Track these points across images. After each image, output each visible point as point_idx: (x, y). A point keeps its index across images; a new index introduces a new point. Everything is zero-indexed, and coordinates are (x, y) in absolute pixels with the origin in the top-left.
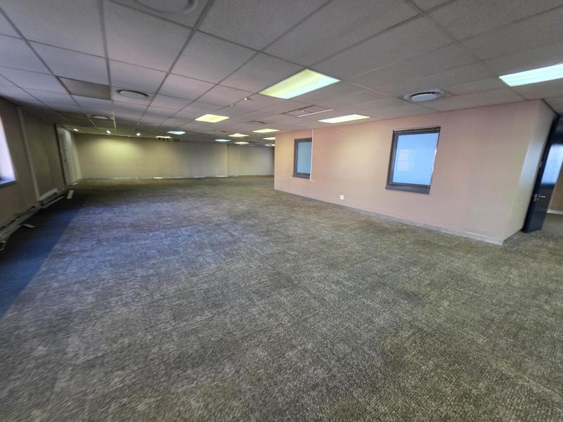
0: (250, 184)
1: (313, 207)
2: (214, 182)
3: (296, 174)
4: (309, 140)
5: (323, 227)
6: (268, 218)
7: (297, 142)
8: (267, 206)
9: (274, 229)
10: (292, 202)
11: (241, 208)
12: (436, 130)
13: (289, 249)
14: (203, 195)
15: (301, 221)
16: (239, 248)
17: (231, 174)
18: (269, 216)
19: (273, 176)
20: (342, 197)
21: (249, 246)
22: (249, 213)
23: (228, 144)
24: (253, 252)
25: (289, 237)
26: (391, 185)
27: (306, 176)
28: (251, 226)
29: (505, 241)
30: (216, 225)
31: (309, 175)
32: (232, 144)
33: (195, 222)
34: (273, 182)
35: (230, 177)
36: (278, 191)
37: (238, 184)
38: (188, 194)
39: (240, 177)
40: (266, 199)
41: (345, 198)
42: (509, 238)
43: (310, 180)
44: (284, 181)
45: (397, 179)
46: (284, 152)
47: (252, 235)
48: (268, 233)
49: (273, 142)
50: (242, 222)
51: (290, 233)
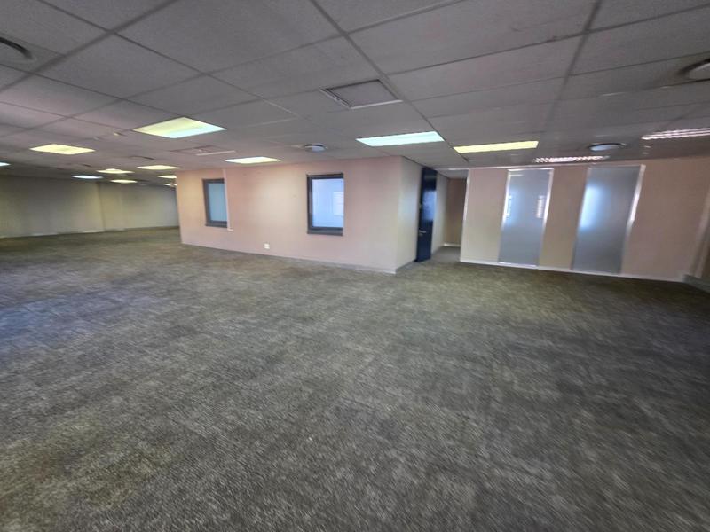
0: (144, 239)
1: (235, 260)
2: (77, 241)
3: (210, 222)
4: (221, 181)
5: (241, 280)
6: (170, 278)
7: (206, 183)
8: (170, 264)
9: (179, 287)
10: (206, 257)
11: (128, 270)
12: (339, 176)
13: (194, 304)
14: (60, 260)
15: (215, 276)
16: (127, 313)
17: (110, 227)
18: (171, 275)
19: (178, 228)
20: (267, 246)
21: (142, 309)
22: (141, 275)
23: (97, 182)
24: (146, 314)
25: (197, 293)
26: (313, 229)
27: (223, 224)
28: (145, 289)
29: (398, 270)
30: (88, 294)
31: (226, 223)
32: (106, 182)
33: (50, 295)
34: (179, 235)
35: (107, 232)
36: (187, 246)
37: (124, 241)
38: (27, 261)
39: (126, 231)
40: (168, 257)
41: (270, 247)
42: (401, 268)
43: (229, 229)
44: (194, 233)
45: (317, 223)
46: (190, 196)
47: (146, 298)
48: (169, 293)
49: (173, 181)
50: (131, 286)
51: (199, 290)
